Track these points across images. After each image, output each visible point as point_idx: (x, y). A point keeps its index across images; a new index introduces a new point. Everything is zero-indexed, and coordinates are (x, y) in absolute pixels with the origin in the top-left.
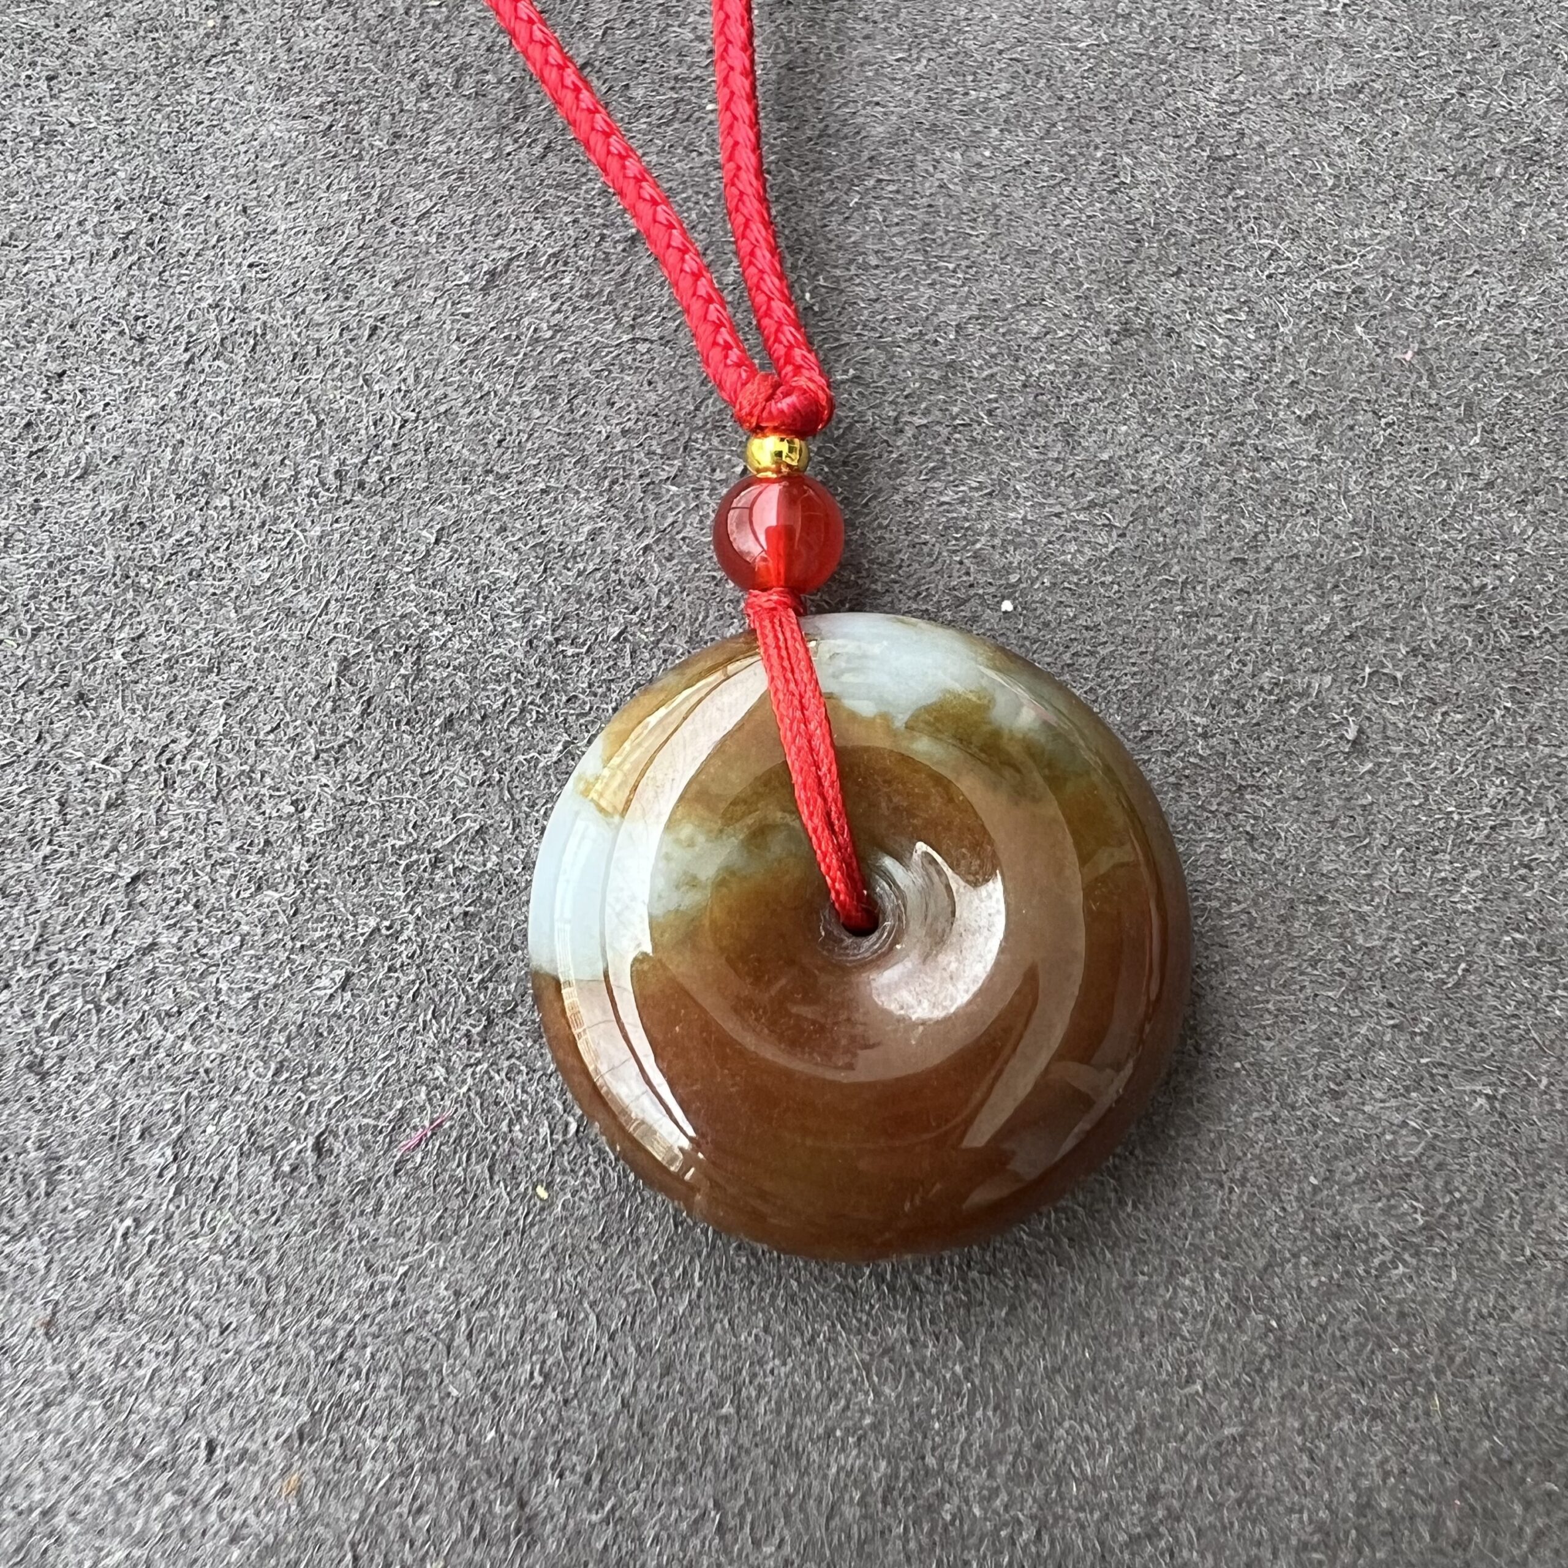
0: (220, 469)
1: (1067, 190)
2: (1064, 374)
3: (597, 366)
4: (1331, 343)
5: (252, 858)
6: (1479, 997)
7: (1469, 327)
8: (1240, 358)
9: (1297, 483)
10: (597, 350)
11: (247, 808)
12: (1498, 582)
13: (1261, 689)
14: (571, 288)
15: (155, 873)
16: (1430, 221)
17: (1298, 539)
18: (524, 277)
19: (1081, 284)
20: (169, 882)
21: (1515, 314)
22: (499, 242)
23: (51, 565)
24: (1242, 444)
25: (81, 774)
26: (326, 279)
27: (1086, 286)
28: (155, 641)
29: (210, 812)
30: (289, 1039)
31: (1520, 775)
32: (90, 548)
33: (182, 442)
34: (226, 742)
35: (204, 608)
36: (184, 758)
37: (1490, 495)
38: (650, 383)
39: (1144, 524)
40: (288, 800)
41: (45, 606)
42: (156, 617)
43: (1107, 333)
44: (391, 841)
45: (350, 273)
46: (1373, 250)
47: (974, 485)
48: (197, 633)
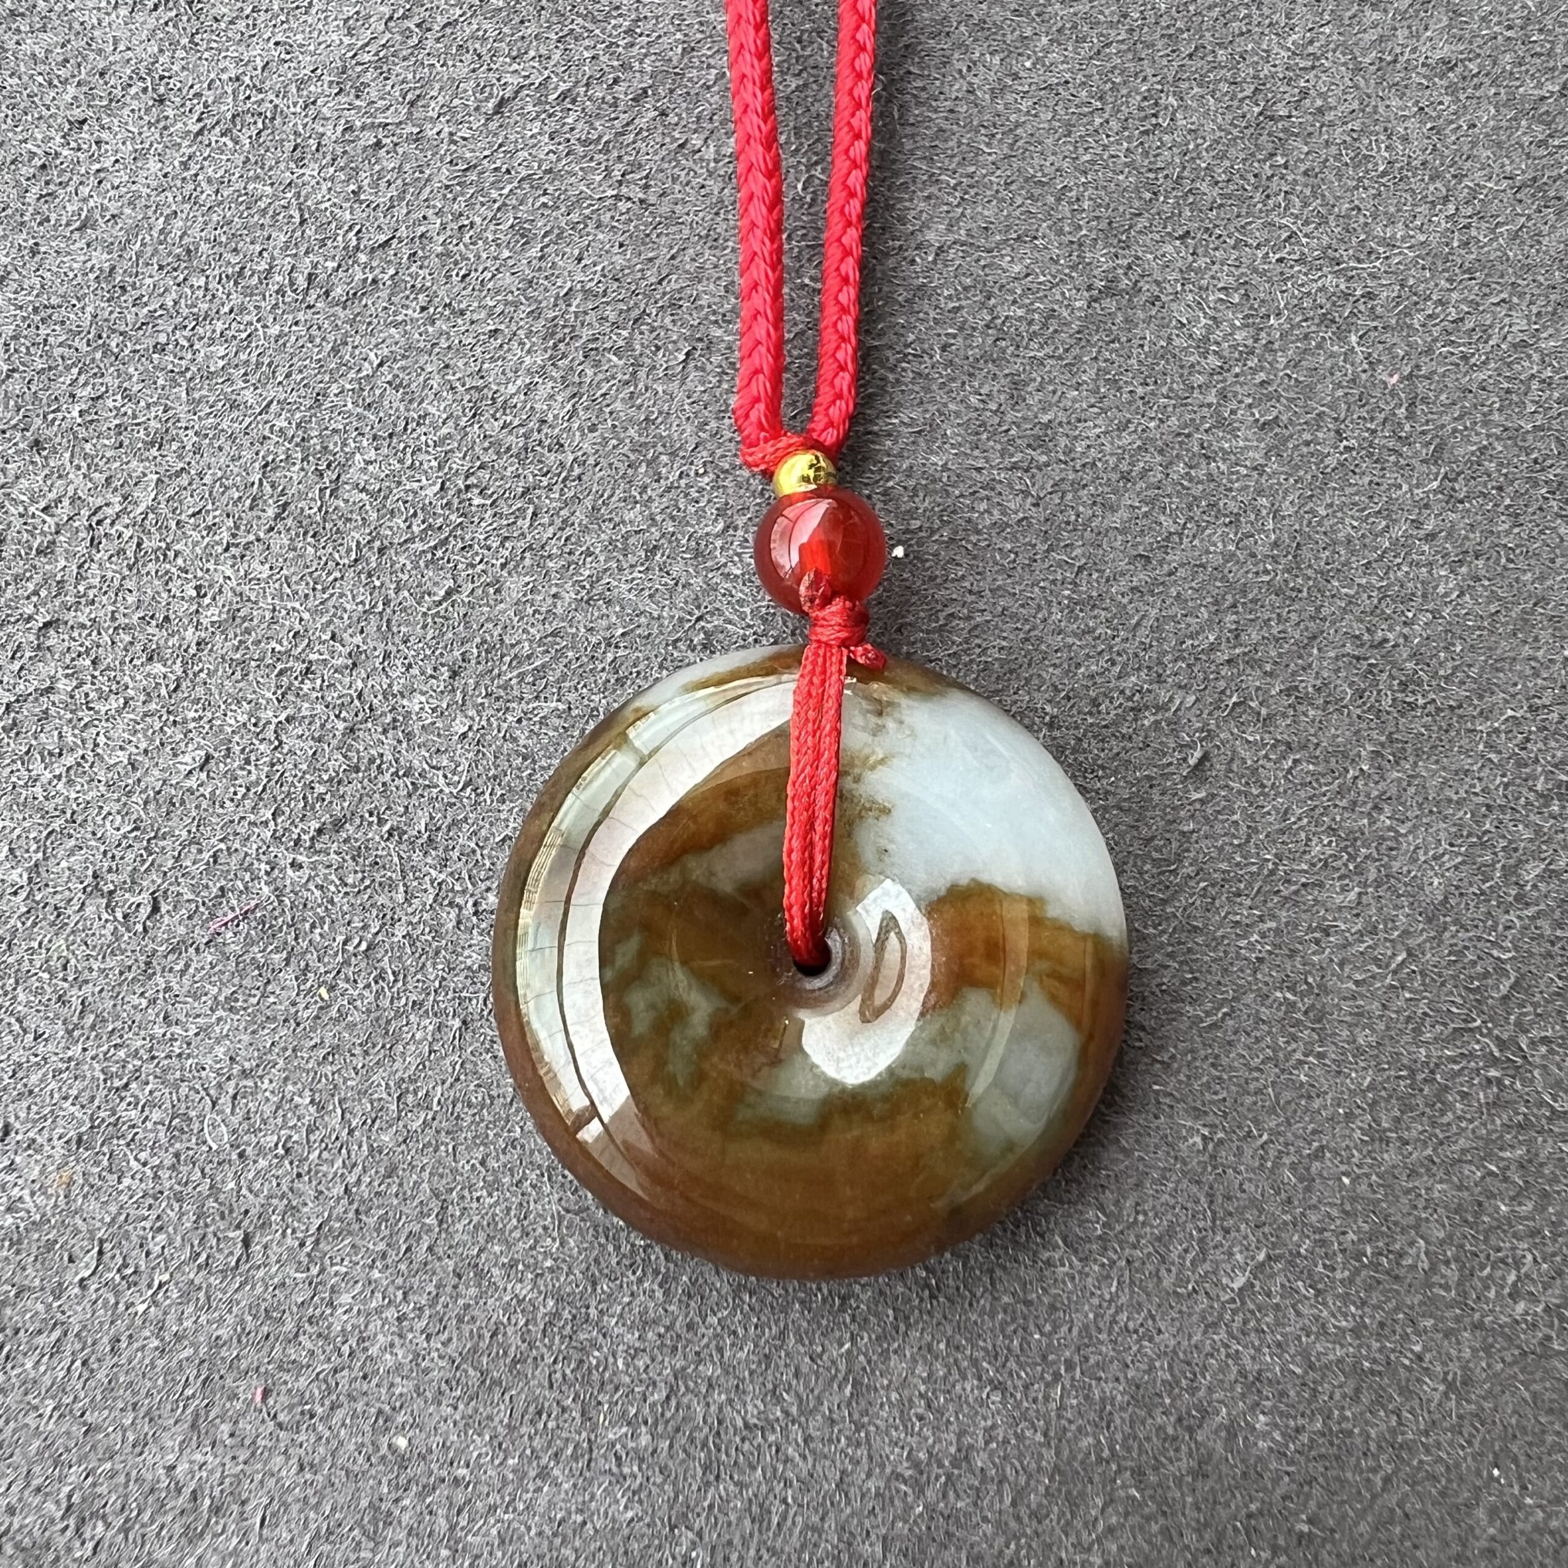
0: (204, 247)
1: (1098, 121)
2: (1031, 323)
3: (575, 217)
4: (1319, 346)
5: (150, 630)
6: (1230, 1043)
7: (1473, 361)
8: (1217, 343)
9: (1231, 490)
10: (580, 198)
11: (156, 582)
12: (1401, 641)
13: (1122, 692)
14: (572, 129)
15: (66, 623)
16: (1474, 233)
17: (1212, 549)
18: (530, 108)
19: (1080, 228)
20: (75, 634)
21: (1529, 356)
22: (515, 66)
23: (36, 310)
24: (1188, 436)
25: (21, 516)
26: (343, 73)
27: (1084, 232)
28: (111, 404)
29: (124, 578)
30: (146, 803)
31: (1352, 839)
32: (74, 301)
33: (175, 212)
34: (151, 516)
35: (161, 382)
36: (113, 523)
37: (1426, 548)
38: (621, 245)
39: (1062, 498)
40: (194, 584)
41: (23, 349)
42: (117, 381)
43: (1090, 288)
44: (273, 644)
45: (366, 71)
46: (1400, 253)
47: (906, 420)
48: (148, 406)
